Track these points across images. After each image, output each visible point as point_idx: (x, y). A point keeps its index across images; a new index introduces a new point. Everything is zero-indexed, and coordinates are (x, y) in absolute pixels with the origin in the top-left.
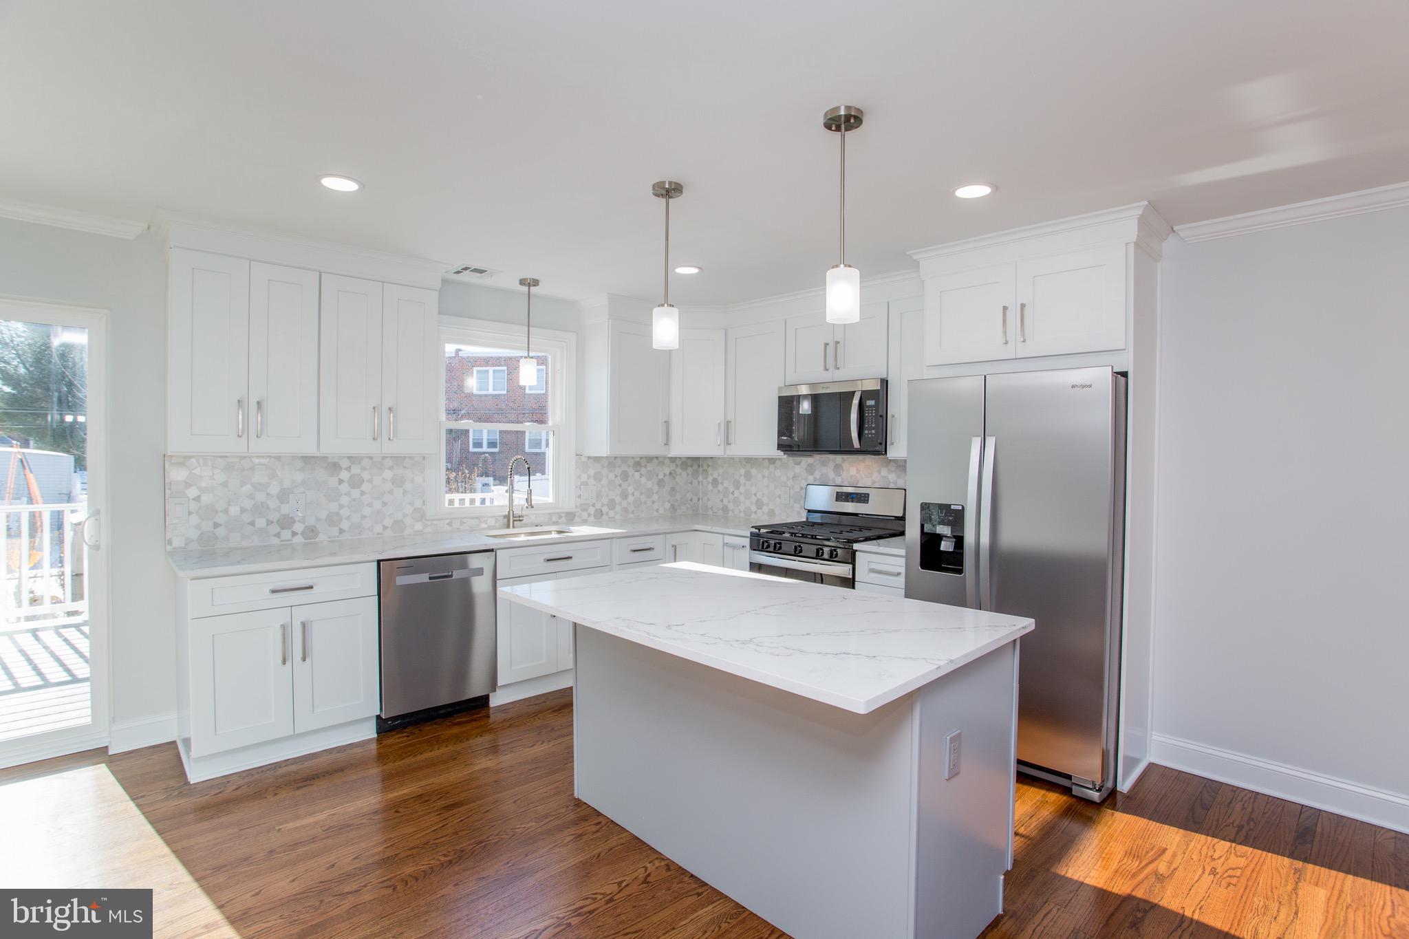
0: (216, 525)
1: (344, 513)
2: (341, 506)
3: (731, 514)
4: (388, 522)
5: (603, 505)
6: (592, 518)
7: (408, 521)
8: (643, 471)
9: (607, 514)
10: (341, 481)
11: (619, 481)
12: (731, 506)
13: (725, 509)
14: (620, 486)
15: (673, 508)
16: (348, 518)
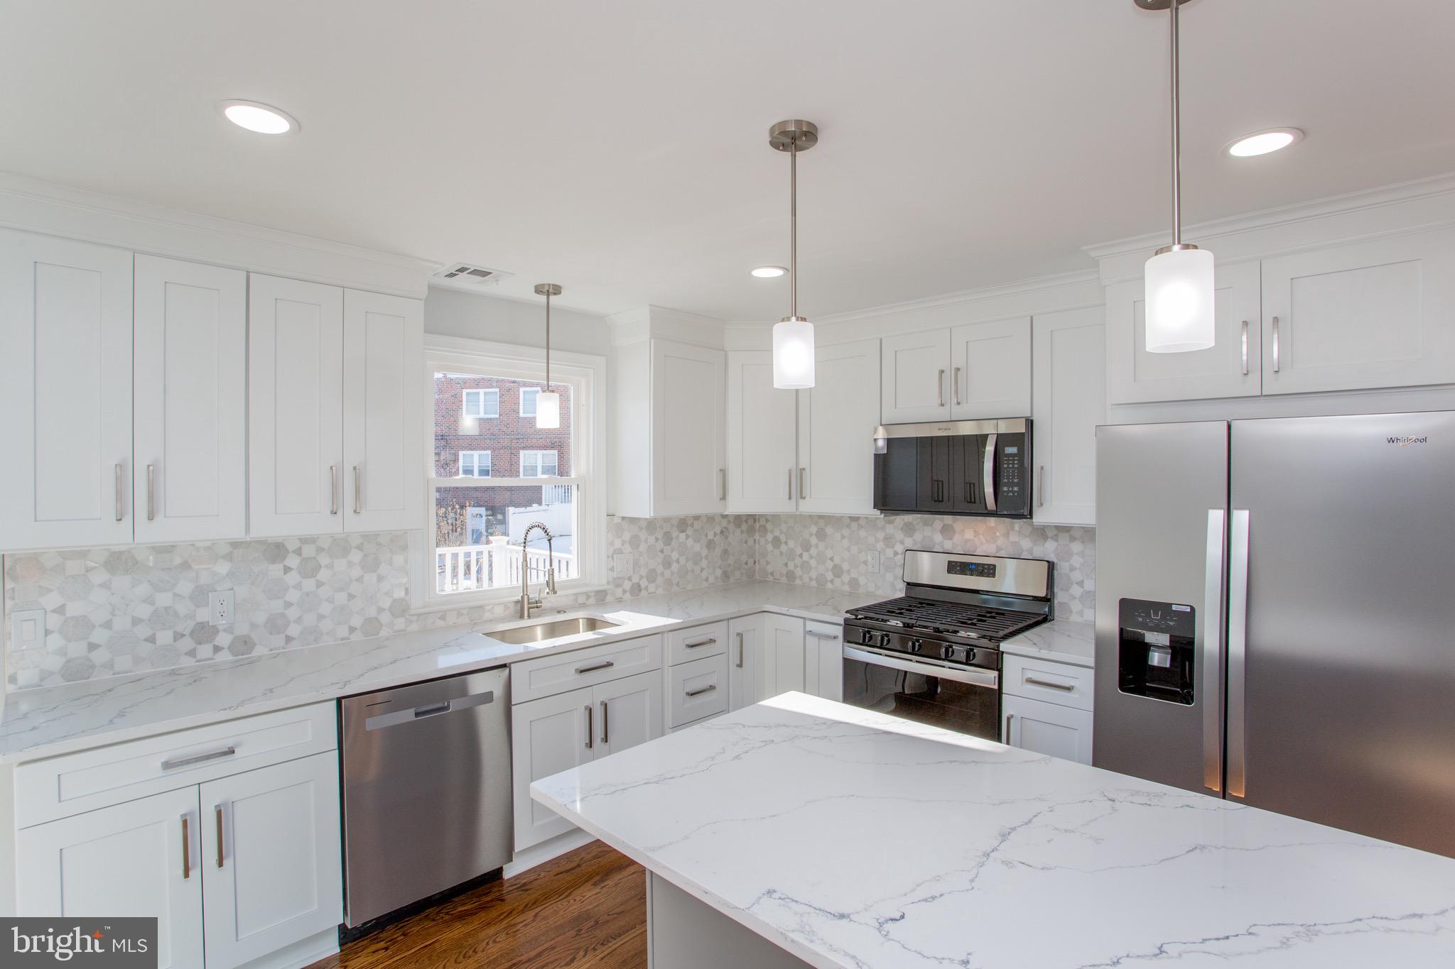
0: (93, 647)
1: (292, 613)
2: (288, 605)
3: (798, 582)
4: (357, 621)
5: (641, 577)
6: (628, 596)
7: (385, 618)
8: (690, 531)
9: (646, 588)
10: (287, 570)
11: (660, 545)
12: (798, 572)
13: (791, 576)
14: (662, 551)
15: (726, 575)
16: (299, 620)
